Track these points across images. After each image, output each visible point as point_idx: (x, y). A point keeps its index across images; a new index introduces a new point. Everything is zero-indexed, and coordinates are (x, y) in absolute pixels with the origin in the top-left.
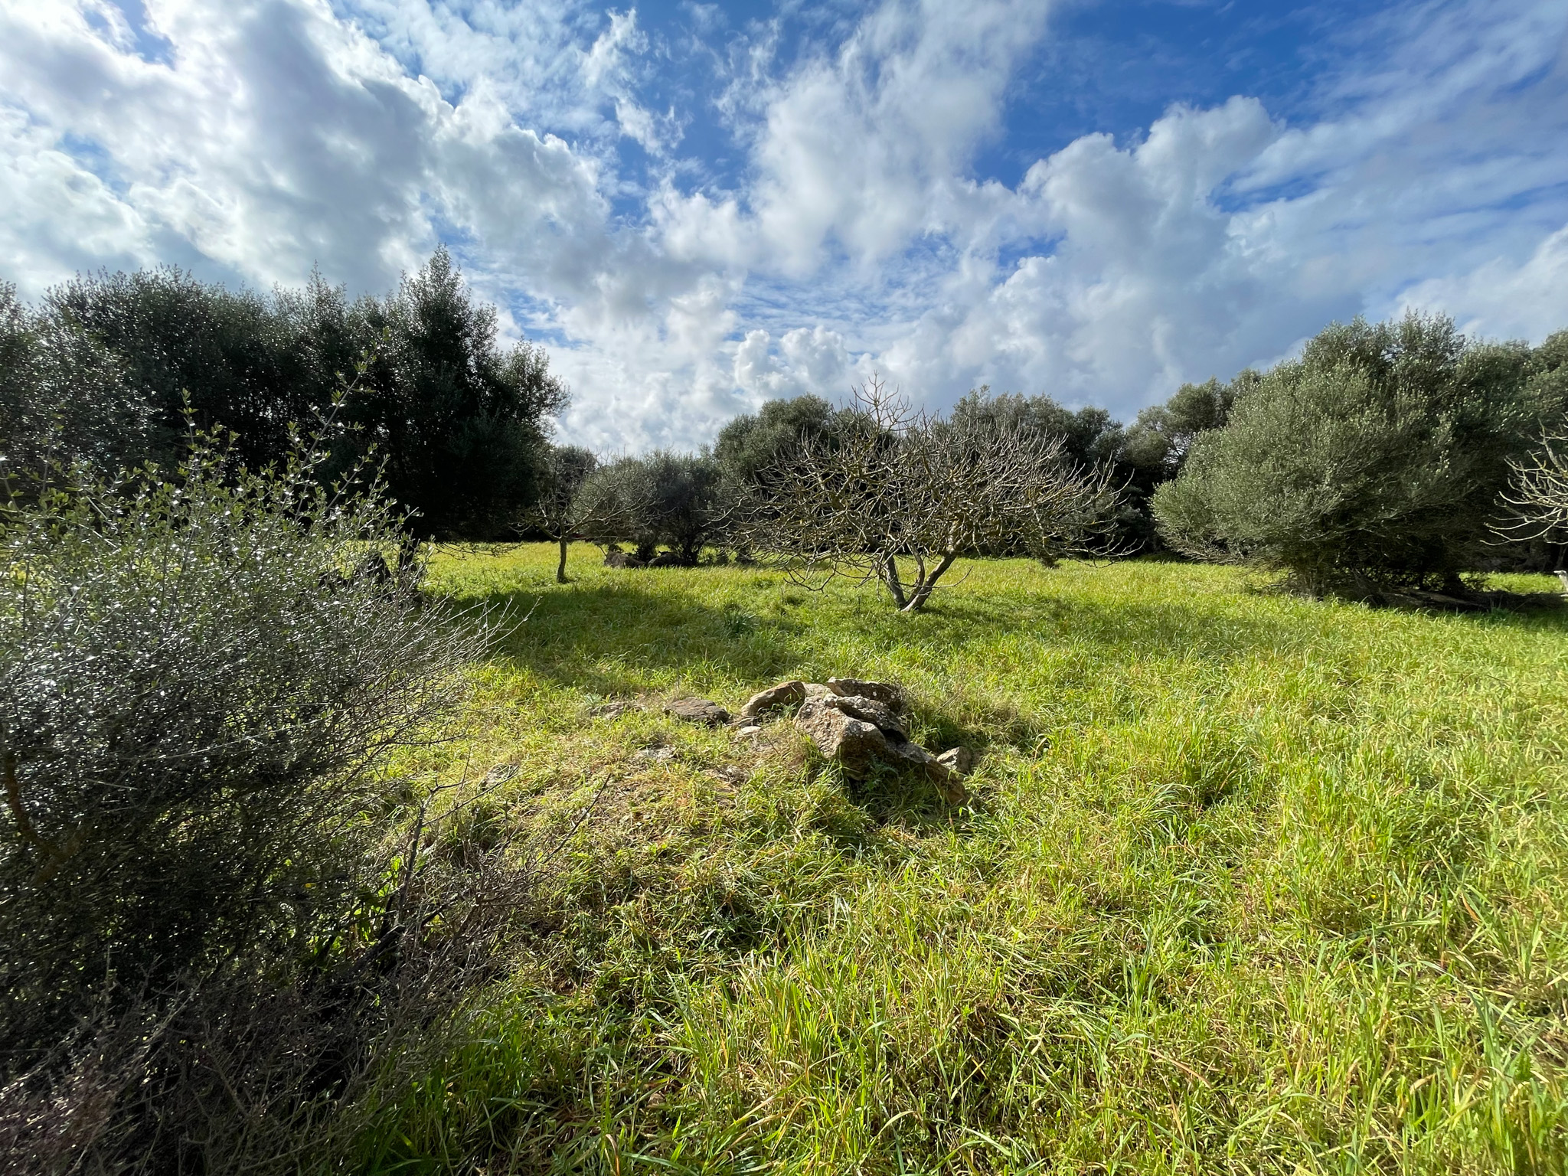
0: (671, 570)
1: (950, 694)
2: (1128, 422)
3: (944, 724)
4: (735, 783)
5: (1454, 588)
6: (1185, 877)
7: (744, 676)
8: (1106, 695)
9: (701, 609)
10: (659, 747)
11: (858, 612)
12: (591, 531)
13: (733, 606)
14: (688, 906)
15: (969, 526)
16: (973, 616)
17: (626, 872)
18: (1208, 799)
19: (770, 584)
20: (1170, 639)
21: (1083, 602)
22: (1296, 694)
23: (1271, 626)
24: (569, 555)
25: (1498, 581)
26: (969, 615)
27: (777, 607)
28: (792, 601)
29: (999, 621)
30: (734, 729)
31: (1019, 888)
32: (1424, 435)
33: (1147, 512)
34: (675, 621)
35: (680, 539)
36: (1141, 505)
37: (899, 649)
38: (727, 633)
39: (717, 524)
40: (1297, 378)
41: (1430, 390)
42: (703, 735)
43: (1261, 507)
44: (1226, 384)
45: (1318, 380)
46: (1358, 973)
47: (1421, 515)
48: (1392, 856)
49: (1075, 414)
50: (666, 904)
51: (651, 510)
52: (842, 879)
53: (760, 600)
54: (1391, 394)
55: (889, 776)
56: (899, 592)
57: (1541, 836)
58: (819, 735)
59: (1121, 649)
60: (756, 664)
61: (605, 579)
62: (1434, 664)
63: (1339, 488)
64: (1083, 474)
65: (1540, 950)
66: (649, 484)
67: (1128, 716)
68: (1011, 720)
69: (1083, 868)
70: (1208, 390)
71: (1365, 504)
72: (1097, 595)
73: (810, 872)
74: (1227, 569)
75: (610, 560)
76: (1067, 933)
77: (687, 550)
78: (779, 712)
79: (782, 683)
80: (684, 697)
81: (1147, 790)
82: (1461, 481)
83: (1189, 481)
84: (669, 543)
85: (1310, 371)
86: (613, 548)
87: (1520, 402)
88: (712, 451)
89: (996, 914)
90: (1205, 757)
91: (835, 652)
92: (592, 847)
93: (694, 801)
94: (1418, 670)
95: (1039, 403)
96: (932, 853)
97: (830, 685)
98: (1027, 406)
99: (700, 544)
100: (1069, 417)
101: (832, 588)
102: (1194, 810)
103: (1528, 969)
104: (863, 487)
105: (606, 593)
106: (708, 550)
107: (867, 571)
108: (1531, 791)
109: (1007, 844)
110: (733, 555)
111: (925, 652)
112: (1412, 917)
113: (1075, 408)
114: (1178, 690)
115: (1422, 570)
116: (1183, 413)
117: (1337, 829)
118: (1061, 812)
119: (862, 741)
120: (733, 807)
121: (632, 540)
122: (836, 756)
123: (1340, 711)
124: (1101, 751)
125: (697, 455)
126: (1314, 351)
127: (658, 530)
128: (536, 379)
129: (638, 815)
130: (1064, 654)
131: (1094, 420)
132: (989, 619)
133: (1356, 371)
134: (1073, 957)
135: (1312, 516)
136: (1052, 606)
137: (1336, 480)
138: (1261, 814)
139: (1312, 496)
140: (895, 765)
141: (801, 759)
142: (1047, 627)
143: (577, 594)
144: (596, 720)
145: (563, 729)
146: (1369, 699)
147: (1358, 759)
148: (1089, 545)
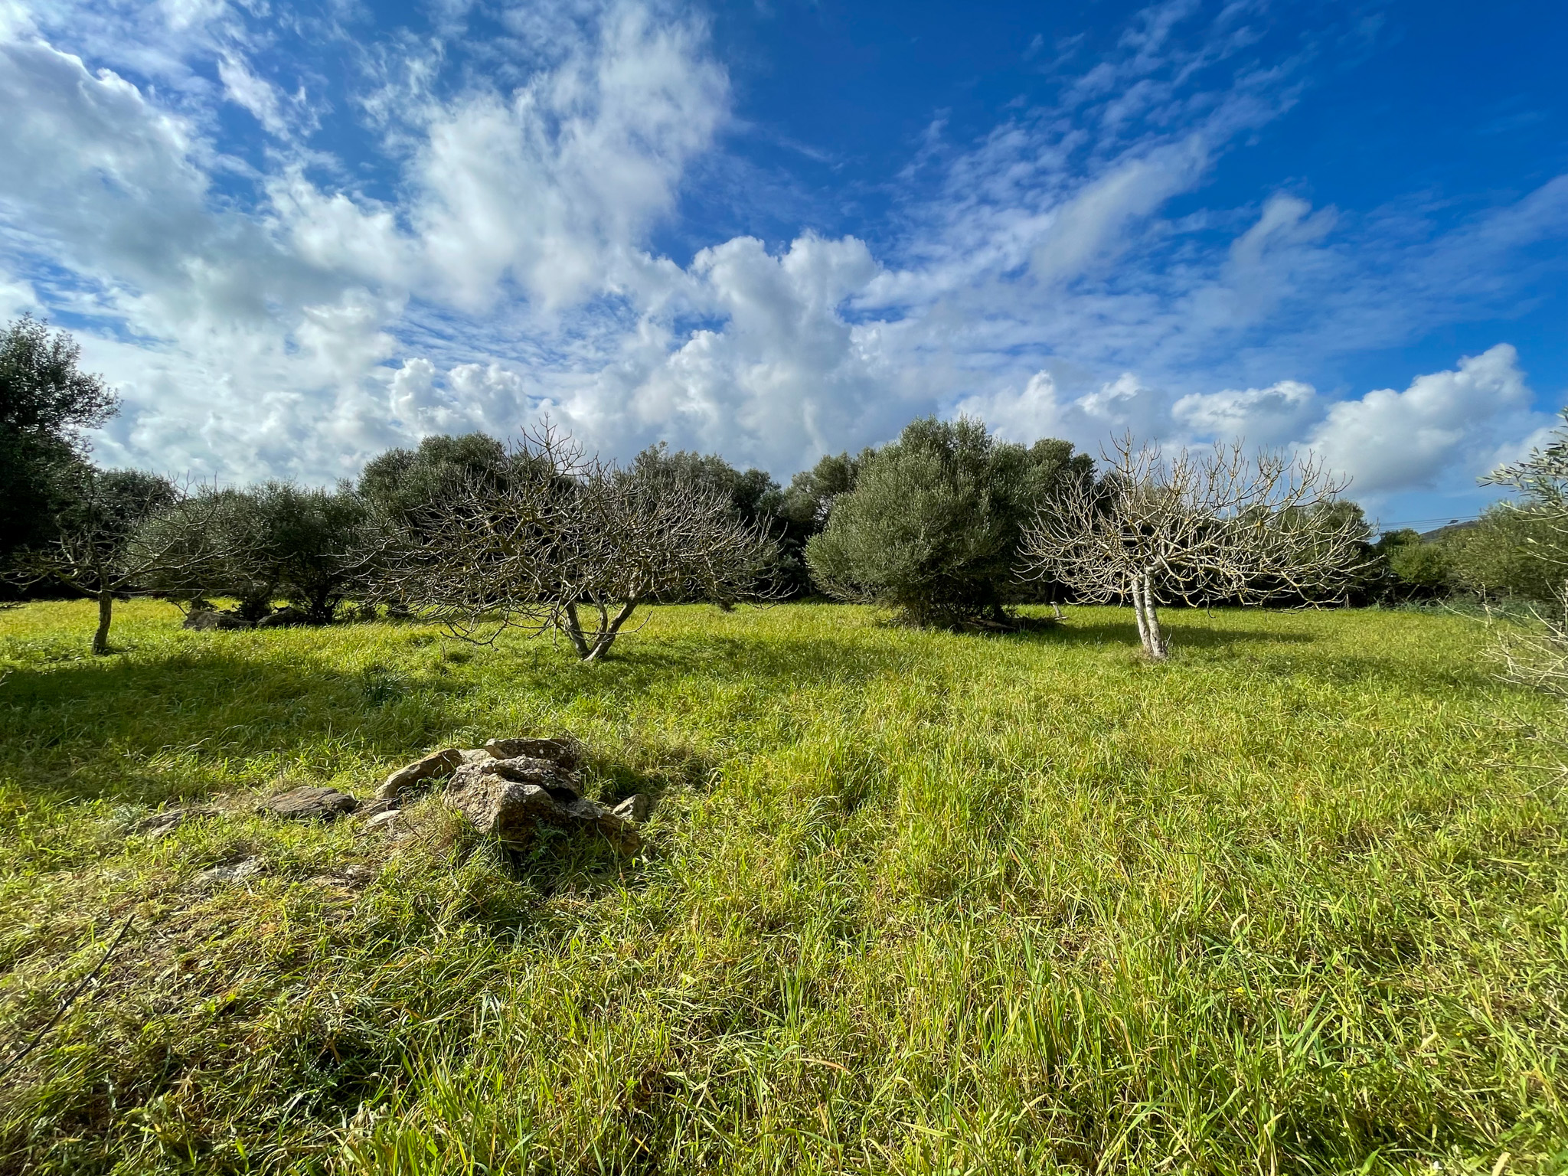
0: (292, 630)
1: (627, 740)
2: (786, 485)
3: (621, 773)
4: (357, 887)
5: (1000, 616)
6: (833, 881)
7: (384, 751)
8: (772, 723)
9: (332, 675)
10: (239, 861)
11: (535, 666)
12: (162, 583)
13: (377, 669)
14: (266, 1071)
15: (647, 571)
16: (655, 661)
17: (161, 1051)
18: (850, 805)
19: (430, 640)
20: (821, 669)
21: (754, 641)
22: (909, 706)
23: (892, 652)
24: (116, 617)
25: (1023, 610)
26: (653, 660)
27: (436, 666)
28: (457, 658)
29: (680, 663)
30: (362, 819)
31: (689, 931)
32: (975, 505)
33: (802, 559)
34: (288, 693)
35: (307, 591)
36: (798, 555)
37: (578, 702)
38: (361, 701)
39: (356, 571)
40: (898, 455)
41: (976, 473)
42: (313, 833)
43: (881, 557)
44: (854, 458)
45: (911, 458)
46: (950, 930)
47: (977, 563)
48: (971, 827)
49: (743, 474)
50: (227, 1080)
51: (260, 555)
52: (497, 971)
53: (415, 660)
54: (954, 473)
55: (558, 839)
56: (582, 643)
57: (1052, 791)
58: (474, 807)
59: (783, 681)
60: (402, 734)
61: (180, 647)
62: (991, 672)
63: (929, 542)
64: (747, 525)
65: (1054, 877)
66: (256, 522)
67: (787, 740)
68: (687, 759)
69: (748, 893)
70: (842, 461)
71: (945, 554)
72: (766, 634)
73: (455, 975)
74: (863, 607)
75: (193, 621)
76: (734, 964)
77: (318, 605)
78: (426, 789)
79: (432, 754)
80: (292, 788)
81: (803, 806)
82: (996, 539)
83: (832, 535)
84: (294, 597)
85: (906, 452)
86: (198, 604)
87: (1023, 485)
88: (355, 488)
89: (666, 963)
90: (847, 769)
91: (506, 710)
92: (96, 1031)
93: (286, 923)
94: (982, 678)
95: (712, 461)
96: (604, 916)
97: (488, 749)
98: (702, 464)
99: (337, 598)
100: (738, 476)
101: (508, 641)
102: (841, 817)
103: (1049, 893)
104: (538, 533)
105: (181, 664)
106: (348, 604)
107: (545, 619)
108: (1045, 759)
109: (680, 886)
110: (382, 609)
111: (605, 700)
112: (984, 872)
113: (743, 469)
114: (826, 712)
115: (981, 604)
116: (825, 479)
117: (936, 812)
118: (731, 842)
119: (525, 807)
120: (351, 917)
121: (236, 595)
122: (493, 830)
123: (937, 715)
124: (766, 776)
125: (332, 491)
126: (907, 436)
127: (273, 581)
128: (55, 373)
129: (189, 965)
130: (735, 690)
131: (758, 480)
132: (672, 662)
133: (934, 455)
134: (739, 987)
135: (915, 563)
136: (727, 646)
137: (928, 535)
138: (887, 811)
139: (913, 548)
140: (564, 826)
141: (449, 842)
142: (723, 665)
143: (127, 668)
144: (134, 840)
145: (69, 863)
146: (954, 703)
147: (948, 751)
148: (756, 590)
